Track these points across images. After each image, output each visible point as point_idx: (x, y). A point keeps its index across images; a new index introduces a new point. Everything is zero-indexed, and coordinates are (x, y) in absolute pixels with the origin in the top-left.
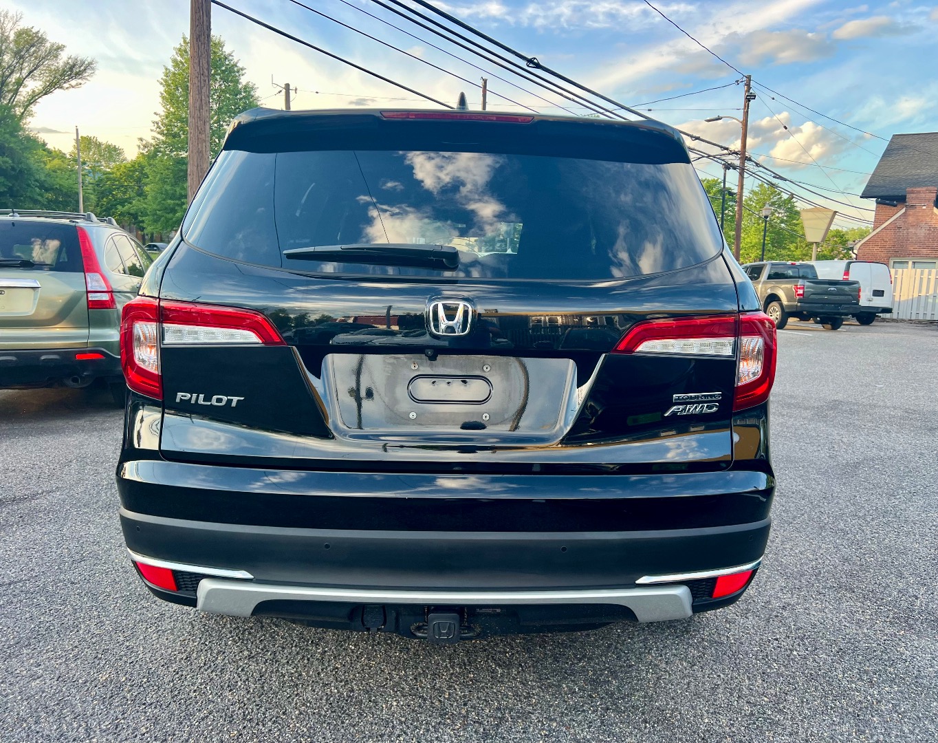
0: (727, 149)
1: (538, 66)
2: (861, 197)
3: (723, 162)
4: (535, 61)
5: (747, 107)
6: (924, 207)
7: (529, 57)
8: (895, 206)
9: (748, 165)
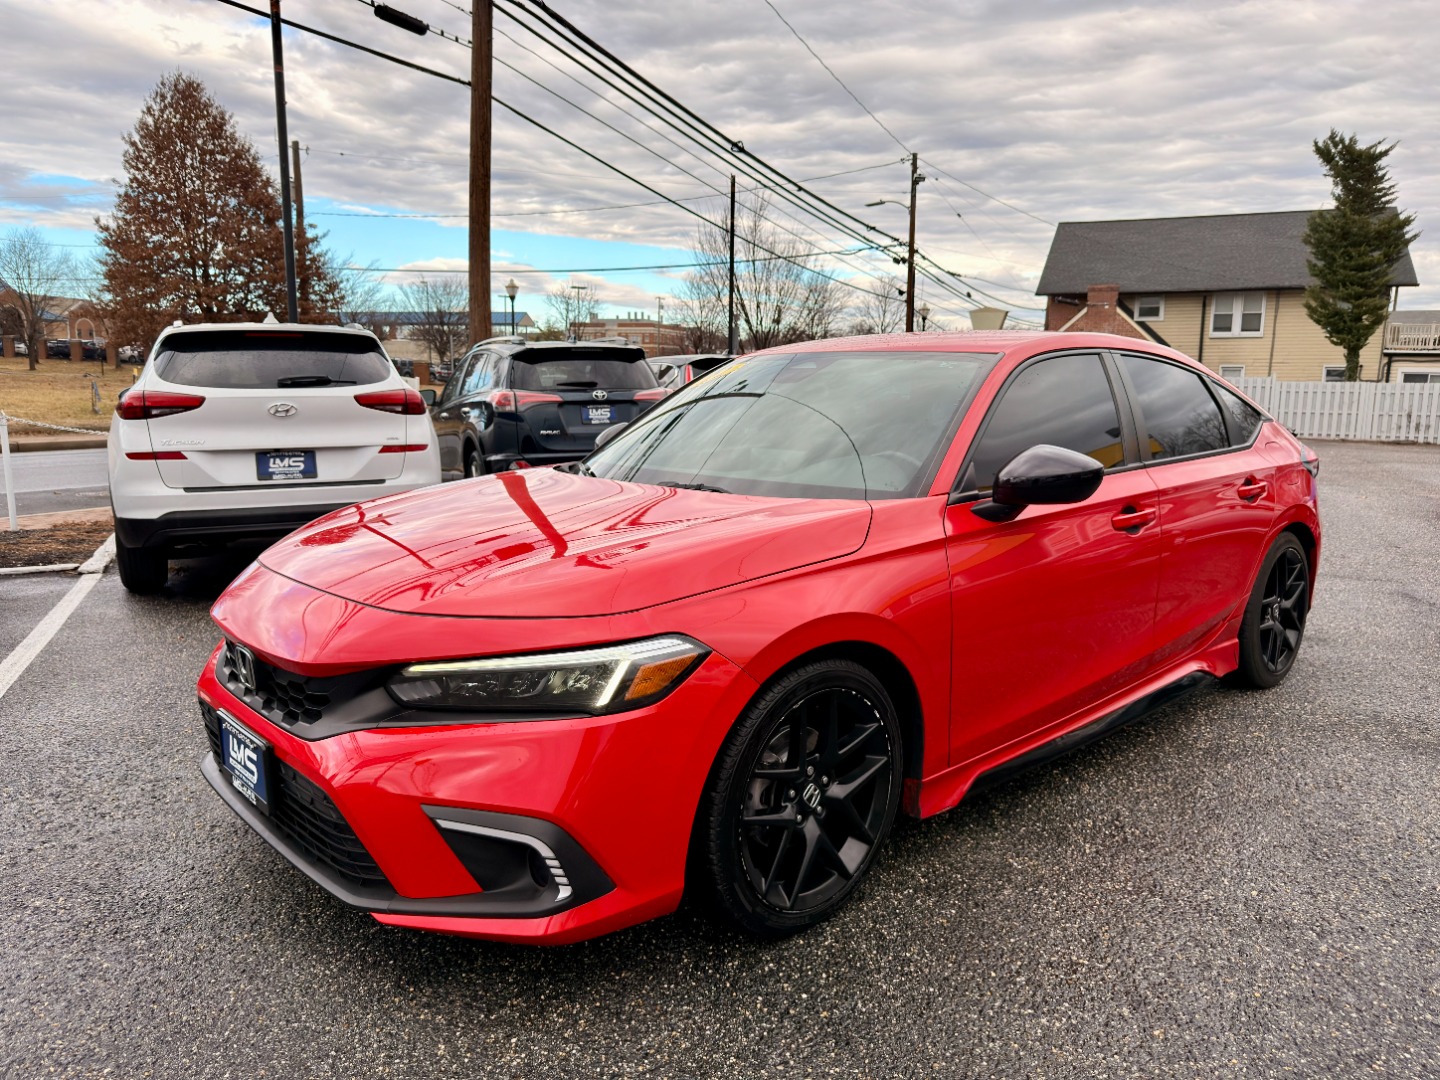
0: (897, 240)
1: (742, 150)
2: (1038, 294)
3: (894, 255)
5: (914, 190)
6: (1107, 307)
8: (1076, 305)
9: (917, 258)
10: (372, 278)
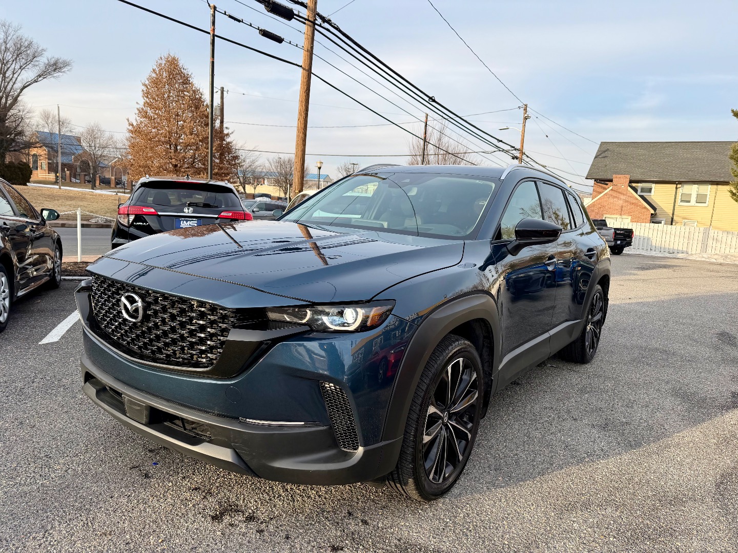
0: (514, 147)
1: (434, 101)
2: (587, 178)
3: (512, 155)
4: (433, 98)
5: (525, 122)
6: (623, 187)
7: (431, 96)
8: (606, 184)
9: (524, 157)
10: (254, 155)
